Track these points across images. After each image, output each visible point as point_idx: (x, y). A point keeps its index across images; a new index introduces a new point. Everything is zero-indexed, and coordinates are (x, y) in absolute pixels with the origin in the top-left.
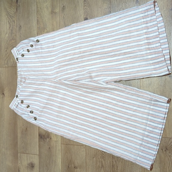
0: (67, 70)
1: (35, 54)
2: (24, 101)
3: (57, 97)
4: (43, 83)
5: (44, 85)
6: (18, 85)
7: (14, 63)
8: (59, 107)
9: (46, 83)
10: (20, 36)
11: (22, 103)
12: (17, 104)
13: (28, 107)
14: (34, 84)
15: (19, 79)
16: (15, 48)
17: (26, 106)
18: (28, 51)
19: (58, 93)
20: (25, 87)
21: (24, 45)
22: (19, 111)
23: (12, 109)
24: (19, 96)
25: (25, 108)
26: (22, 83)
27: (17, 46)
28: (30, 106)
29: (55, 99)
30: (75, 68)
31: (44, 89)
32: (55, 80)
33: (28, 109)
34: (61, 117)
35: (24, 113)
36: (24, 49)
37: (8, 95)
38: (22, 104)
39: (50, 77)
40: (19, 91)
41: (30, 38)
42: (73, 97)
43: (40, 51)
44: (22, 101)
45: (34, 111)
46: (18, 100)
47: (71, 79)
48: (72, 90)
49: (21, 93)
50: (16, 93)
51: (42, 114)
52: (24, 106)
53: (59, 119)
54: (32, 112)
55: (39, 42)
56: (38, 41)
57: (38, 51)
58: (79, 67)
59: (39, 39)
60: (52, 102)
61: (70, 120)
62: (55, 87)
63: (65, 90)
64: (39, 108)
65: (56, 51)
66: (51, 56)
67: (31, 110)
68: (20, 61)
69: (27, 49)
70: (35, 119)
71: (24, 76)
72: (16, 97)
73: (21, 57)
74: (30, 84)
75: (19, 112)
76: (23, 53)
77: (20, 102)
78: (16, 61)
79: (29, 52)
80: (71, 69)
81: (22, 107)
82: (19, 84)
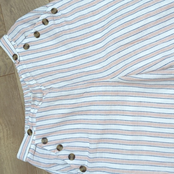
0: (135, 53)
1: (56, 36)
2: (49, 139)
3: (123, 113)
4: (88, 90)
5: (90, 94)
6: (26, 109)
7: (7, 67)
8: (133, 133)
9: (92, 89)
10: (11, 11)
11: (45, 143)
12: (33, 147)
13: (60, 147)
14: (67, 97)
15: (27, 95)
16: (5, 37)
17: (55, 147)
18: (37, 34)
19: (124, 103)
20: (46, 109)
21: (24, 26)
22: (41, 160)
23: (24, 160)
24: (34, 129)
25: (54, 152)
26: (36, 103)
27: (10, 31)
28: (63, 145)
29: (118, 117)
30: (152, 45)
31: (91, 104)
32: (116, 79)
33: (62, 152)
34: (141, 153)
35: (54, 164)
36: (26, 34)
37: (7, 135)
38: (44, 145)
39: (100, 75)
40: (34, 120)
41: (37, 9)
42: (159, 105)
43: (66, 27)
44: (44, 139)
45: (75, 153)
46: (34, 138)
47: (154, 68)
48: (154, 91)
49: (38, 124)
50: (26, 126)
51: (98, 155)
52: (50, 148)
53: (136, 157)
54: (72, 157)
55: (57, 12)
56: (54, 11)
57: (61, 29)
58: (162, 41)
59: (55, 6)
60: (113, 127)
61: (163, 154)
62: (116, 93)
63: (137, 94)
64: (88, 145)
65: (100, 21)
66: (92, 34)
67: (69, 153)
68: (21, 59)
69: (33, 31)
70: (82, 169)
71: (39, 87)
72: (26, 134)
73: (23, 50)
74: (57, 99)
75: (41, 163)
76: (26, 41)
77: (40, 141)
78: (13, 61)
79: (38, 37)
80: (144, 48)
81: (45, 152)
82: (29, 107)
